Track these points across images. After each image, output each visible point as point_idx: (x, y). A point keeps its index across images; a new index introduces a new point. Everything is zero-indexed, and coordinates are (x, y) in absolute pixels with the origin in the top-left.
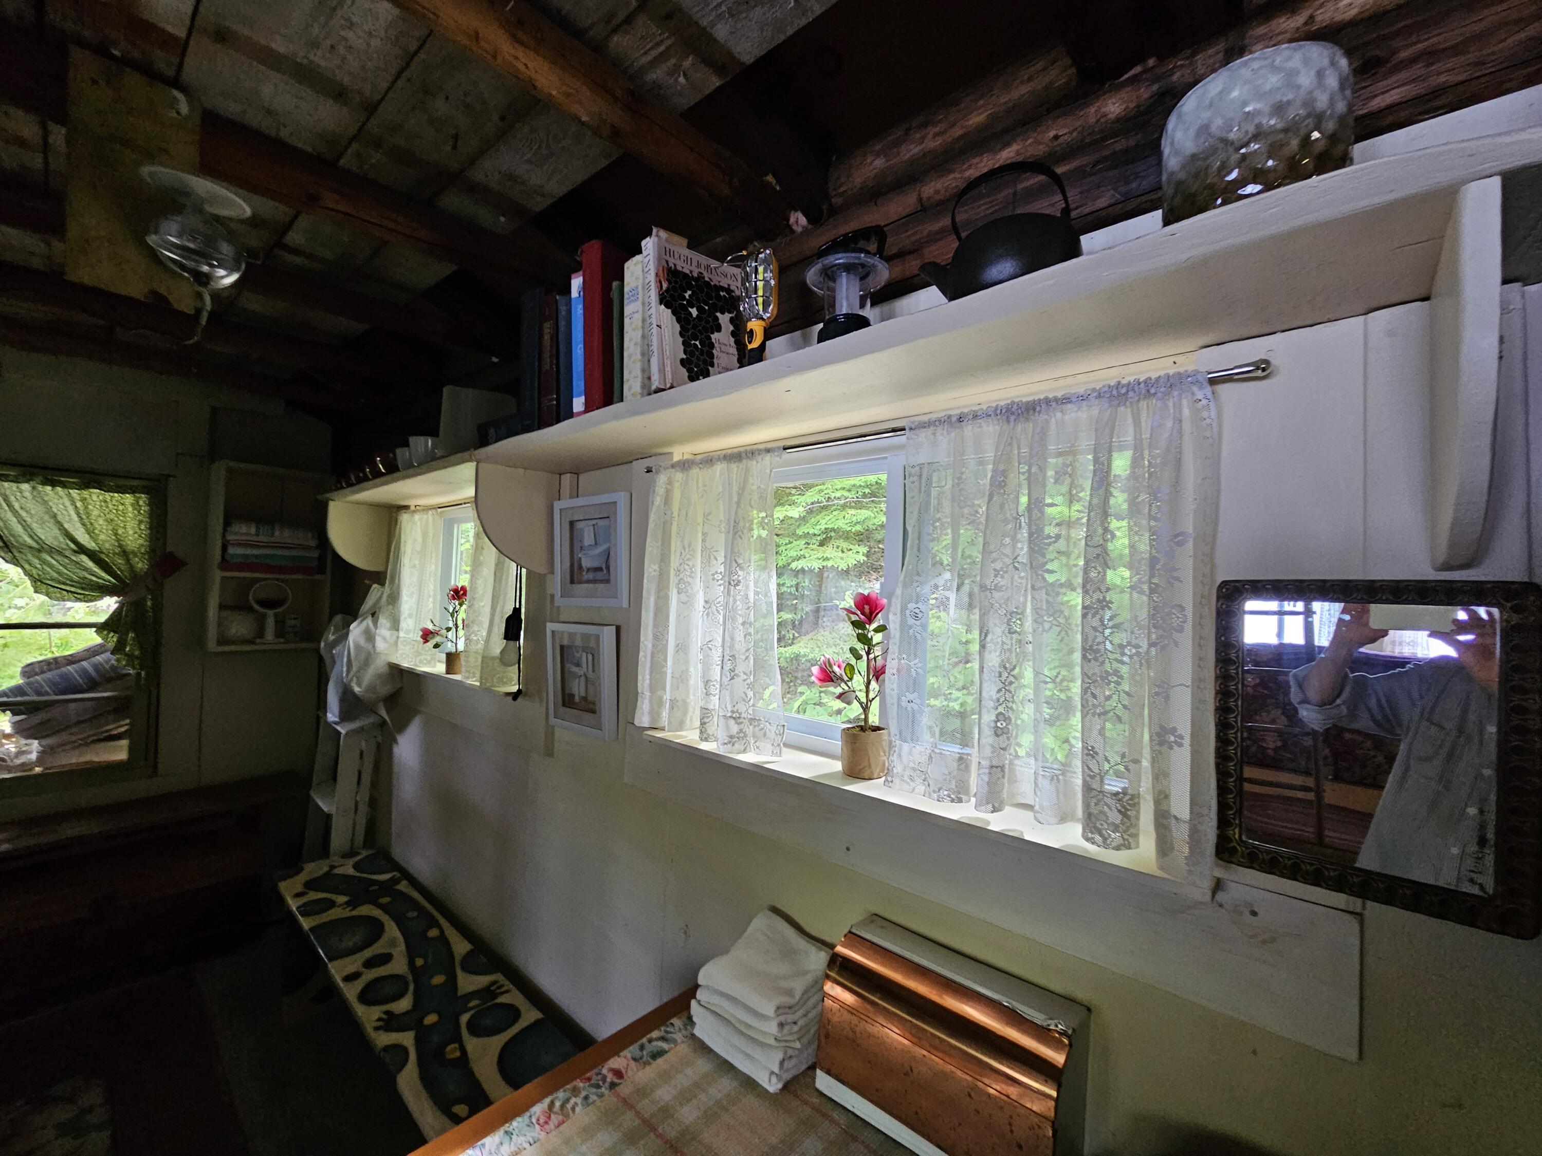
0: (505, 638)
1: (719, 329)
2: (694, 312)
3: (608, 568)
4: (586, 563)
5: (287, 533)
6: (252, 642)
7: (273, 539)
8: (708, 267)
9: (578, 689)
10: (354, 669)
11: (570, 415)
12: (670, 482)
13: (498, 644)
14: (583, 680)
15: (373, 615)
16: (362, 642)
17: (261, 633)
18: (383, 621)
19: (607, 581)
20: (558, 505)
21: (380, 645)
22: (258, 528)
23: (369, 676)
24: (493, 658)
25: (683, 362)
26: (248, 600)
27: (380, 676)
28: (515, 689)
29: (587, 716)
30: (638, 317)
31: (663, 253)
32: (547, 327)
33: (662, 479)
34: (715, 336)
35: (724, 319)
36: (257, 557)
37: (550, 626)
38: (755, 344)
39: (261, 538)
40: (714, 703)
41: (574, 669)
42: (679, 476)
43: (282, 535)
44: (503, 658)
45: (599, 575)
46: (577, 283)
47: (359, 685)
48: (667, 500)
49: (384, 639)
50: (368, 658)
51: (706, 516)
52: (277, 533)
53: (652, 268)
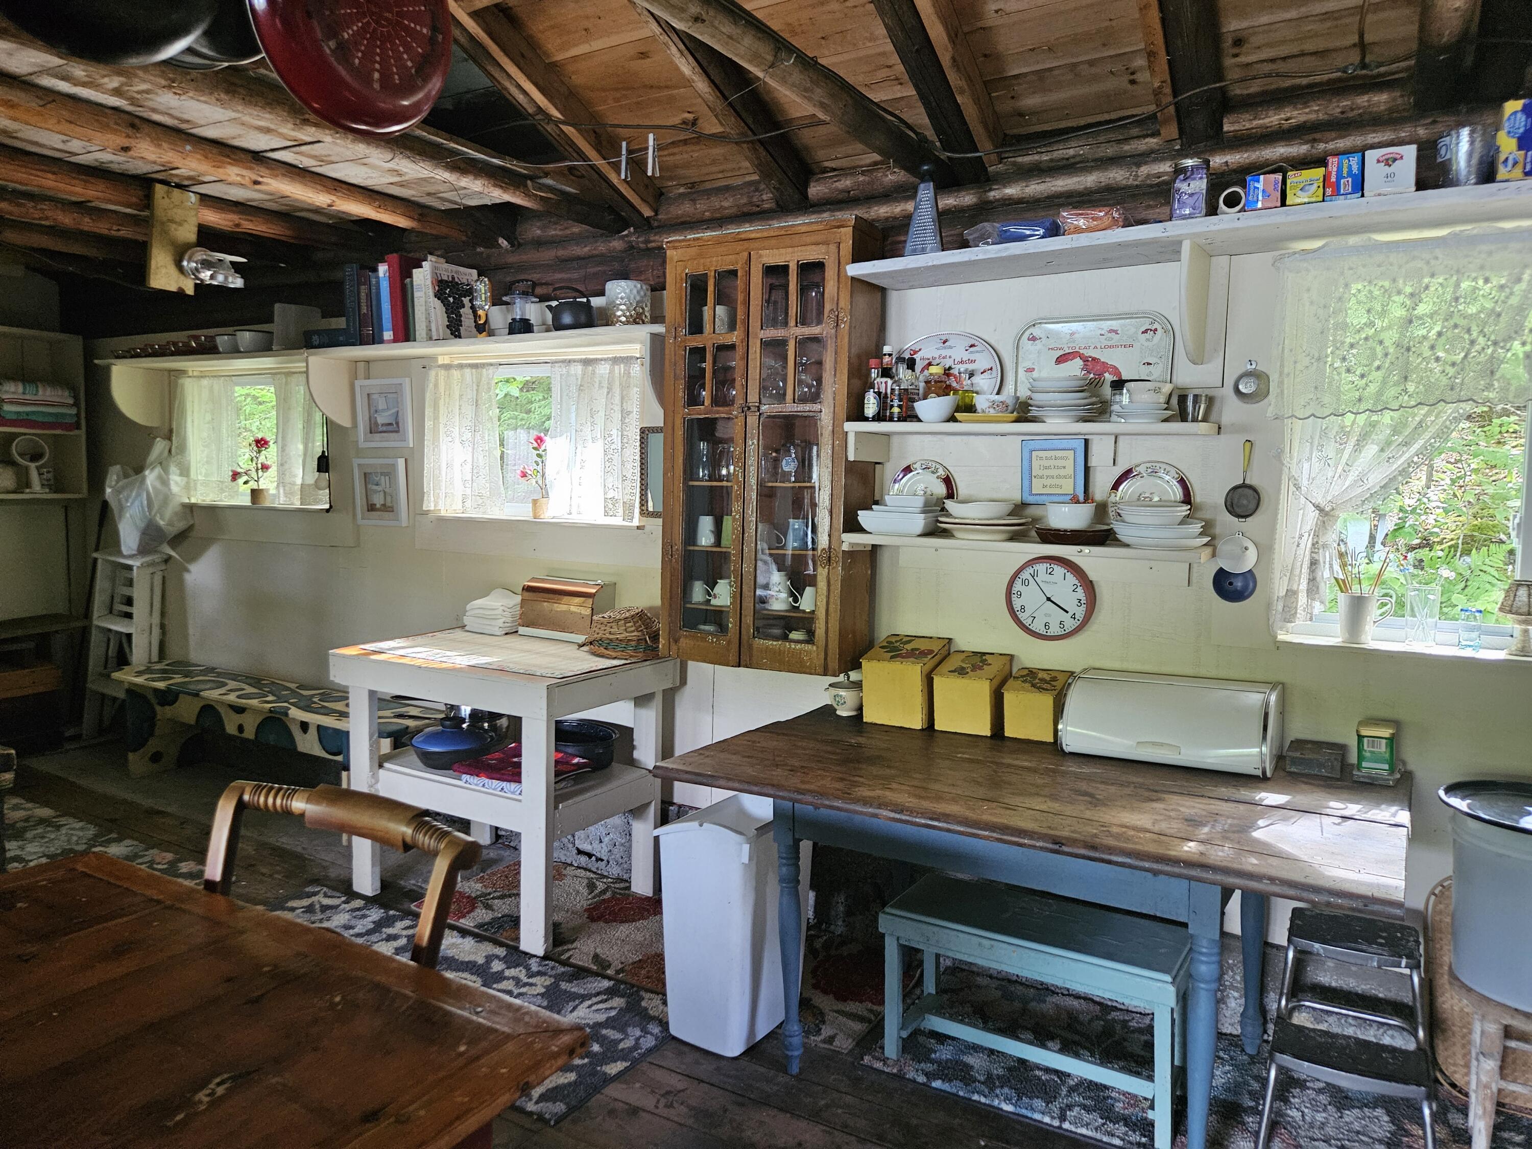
0: (319, 470)
1: (463, 306)
2: (451, 300)
3: (397, 423)
4: (380, 420)
5: (49, 391)
6: (14, 492)
7: (36, 398)
8: (457, 272)
9: (378, 500)
10: (156, 507)
11: (381, 341)
12: (437, 375)
13: (313, 476)
14: (382, 494)
15: (161, 463)
16: (158, 485)
17: (23, 483)
18: (173, 469)
19: (397, 432)
20: (358, 383)
21: (175, 489)
22: (25, 389)
23: (168, 513)
24: (309, 485)
25: (448, 327)
26: (9, 454)
27: (176, 514)
28: (327, 506)
29: (386, 514)
30: (423, 300)
31: (434, 269)
32: (364, 289)
33: (432, 373)
34: (462, 311)
35: (466, 300)
36: (27, 414)
37: (356, 462)
38: (482, 322)
39: (27, 397)
40: (468, 491)
41: (375, 487)
42: (442, 372)
43: (46, 393)
44: (317, 486)
45: (390, 428)
46: (383, 269)
47: (163, 519)
48: (436, 386)
49: (176, 483)
50: (166, 499)
51: (461, 396)
52: (41, 392)
53: (429, 277)
